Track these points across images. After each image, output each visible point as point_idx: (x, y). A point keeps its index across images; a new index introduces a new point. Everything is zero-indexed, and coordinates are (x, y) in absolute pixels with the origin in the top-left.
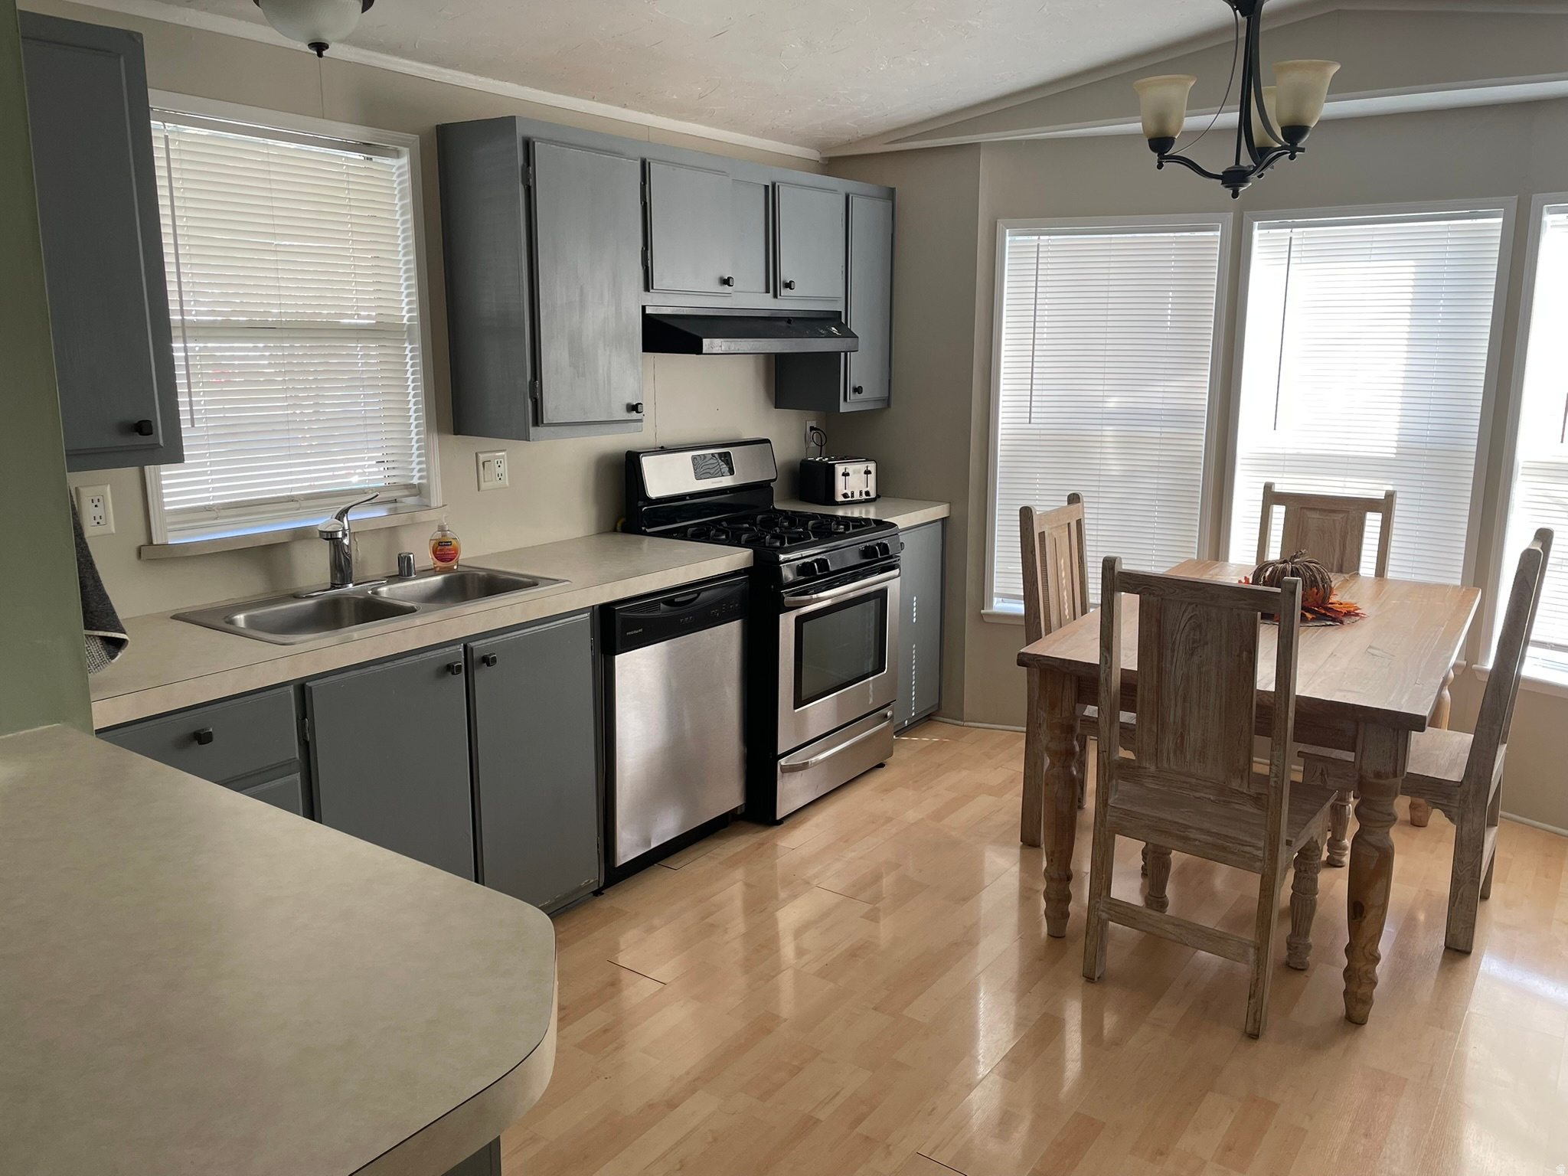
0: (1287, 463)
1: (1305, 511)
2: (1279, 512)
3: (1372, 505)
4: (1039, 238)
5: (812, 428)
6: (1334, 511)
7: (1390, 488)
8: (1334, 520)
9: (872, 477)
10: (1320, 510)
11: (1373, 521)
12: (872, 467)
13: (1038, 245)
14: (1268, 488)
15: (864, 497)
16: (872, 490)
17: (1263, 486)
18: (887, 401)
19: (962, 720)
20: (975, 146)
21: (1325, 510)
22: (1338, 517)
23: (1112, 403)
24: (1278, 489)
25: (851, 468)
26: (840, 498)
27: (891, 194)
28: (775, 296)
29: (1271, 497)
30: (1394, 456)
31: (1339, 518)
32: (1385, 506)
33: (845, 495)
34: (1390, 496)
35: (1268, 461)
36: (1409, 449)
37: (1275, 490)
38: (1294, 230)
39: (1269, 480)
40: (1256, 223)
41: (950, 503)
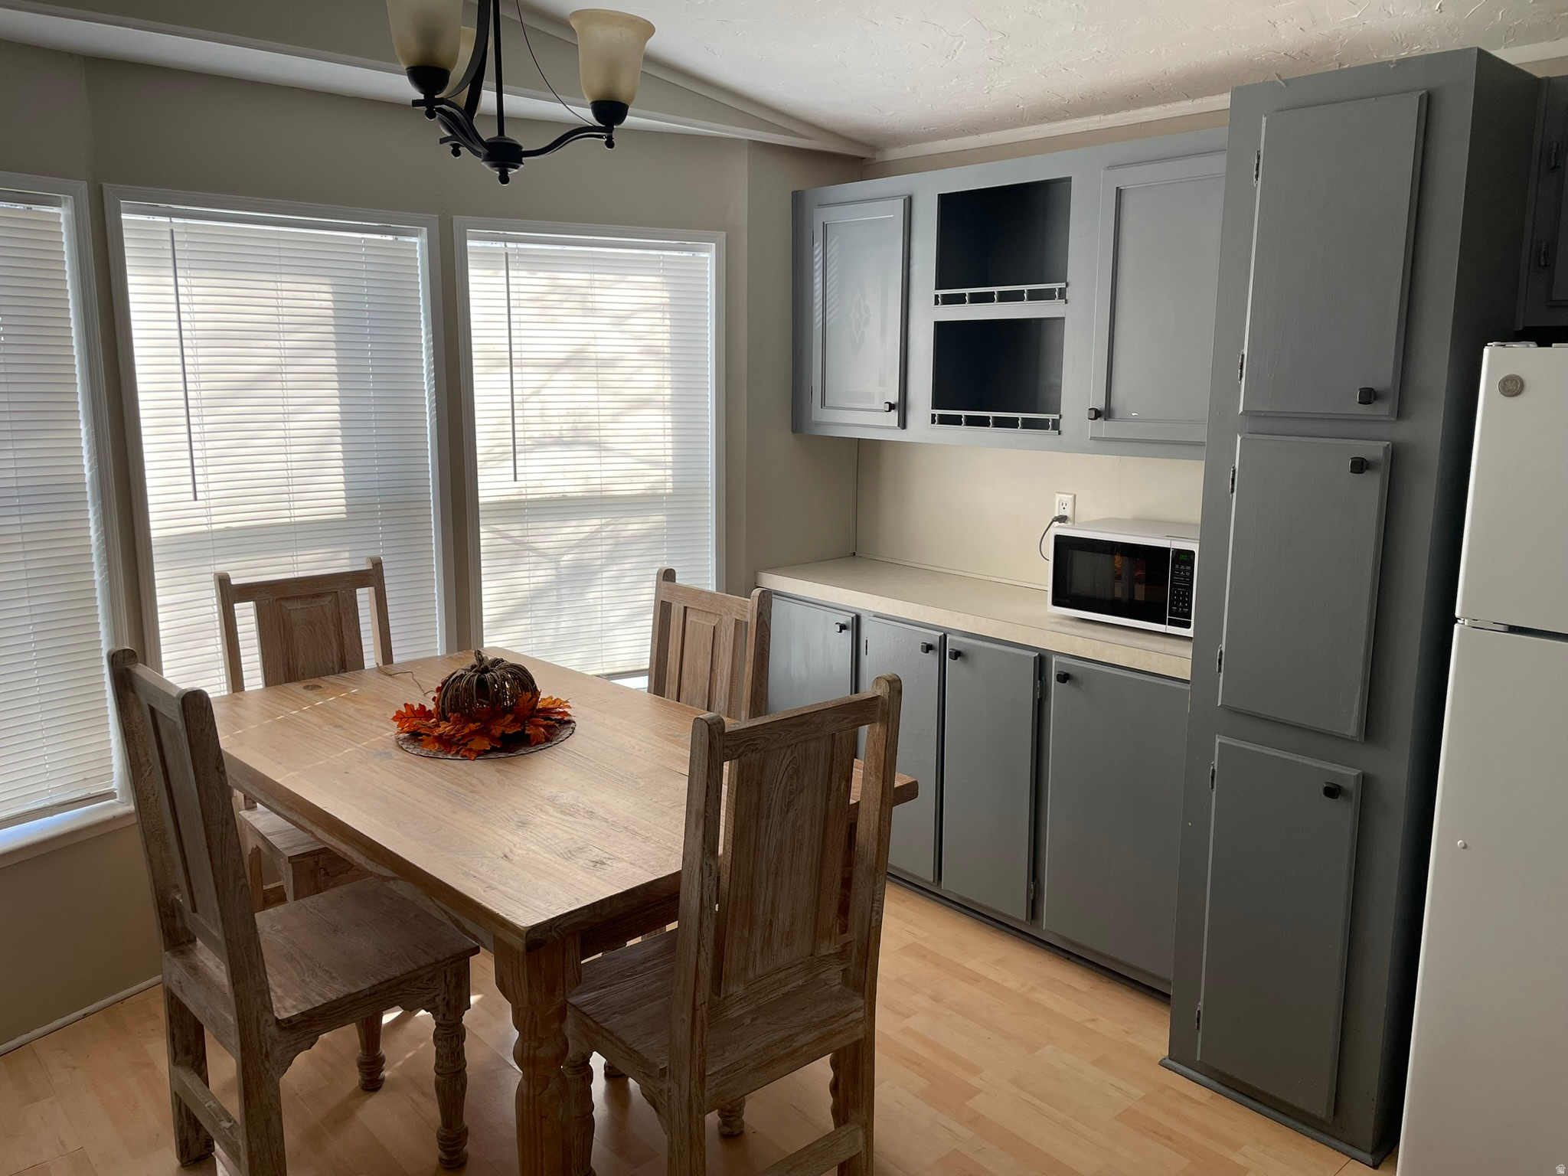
1: (283, 603)
2: (246, 614)
3: (359, 579)
6: (318, 596)
7: (374, 554)
8: (321, 606)
10: (300, 597)
11: (364, 597)
14: (223, 581)
17: (211, 577)
21: (307, 597)
22: (326, 601)
24: (235, 580)
29: (230, 593)
30: (344, 516)
31: (327, 603)
32: (373, 577)
34: (377, 565)
35: (195, 546)
36: (359, 504)
37: (233, 582)
38: (174, 220)
39: (220, 568)
40: (122, 202)
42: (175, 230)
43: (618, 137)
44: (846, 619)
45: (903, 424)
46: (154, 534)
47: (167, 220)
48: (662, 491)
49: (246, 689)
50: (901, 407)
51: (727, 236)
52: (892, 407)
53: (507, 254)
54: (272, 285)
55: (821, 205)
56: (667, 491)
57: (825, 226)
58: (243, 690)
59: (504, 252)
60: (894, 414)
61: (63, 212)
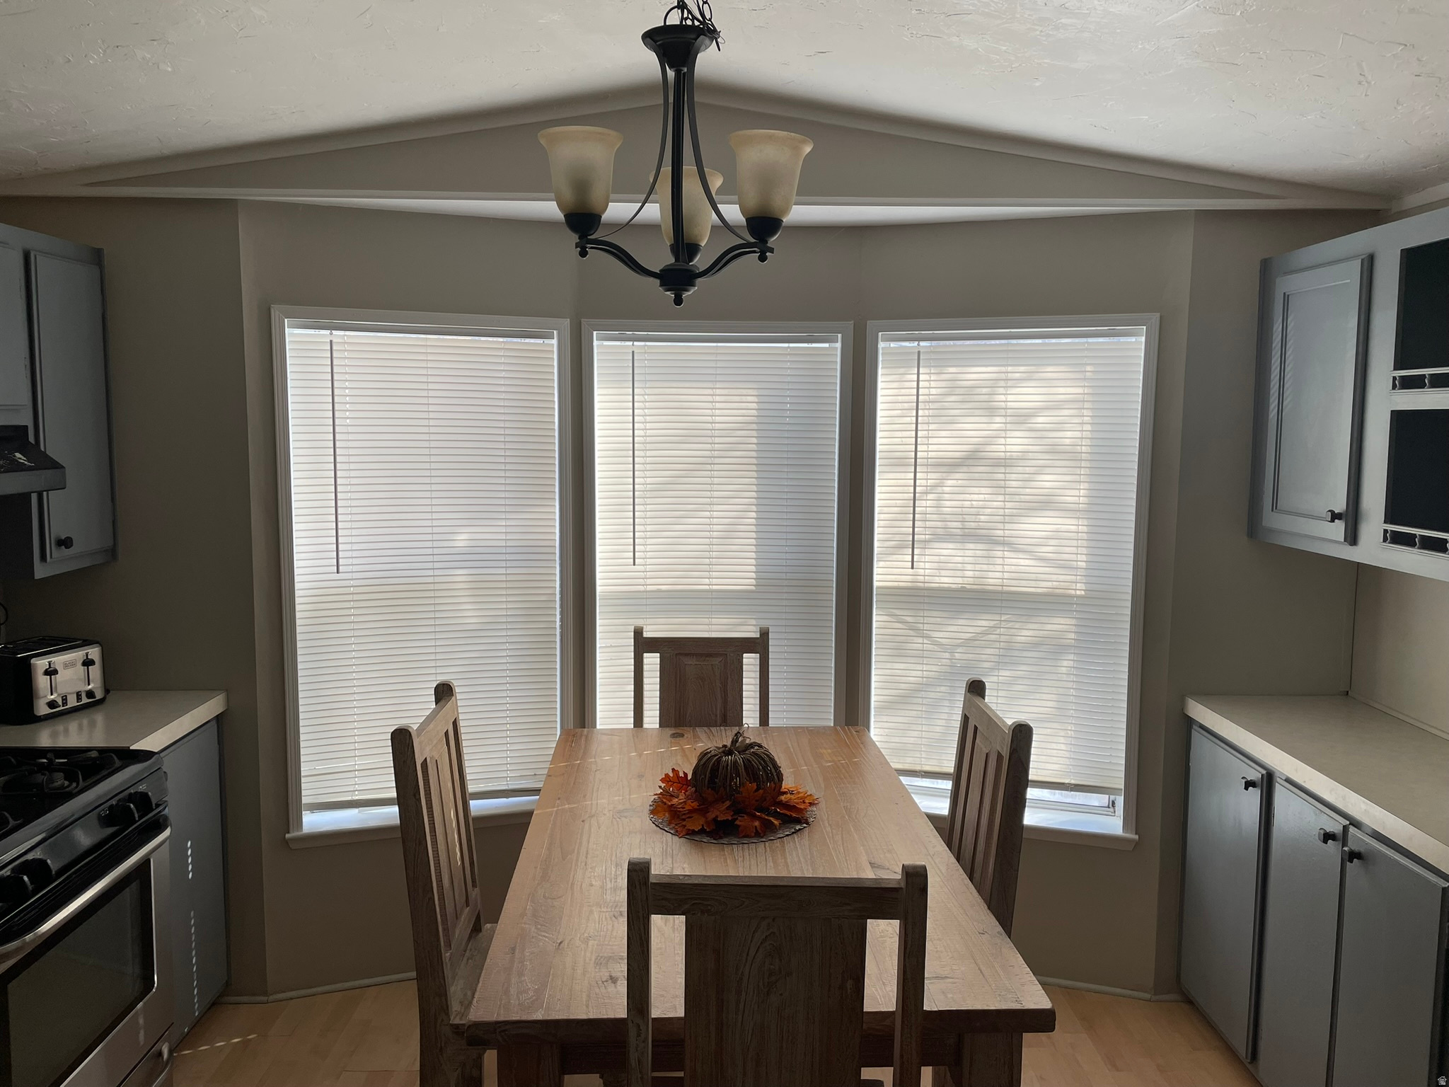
0: (648, 602)
1: (681, 657)
2: (652, 661)
3: (747, 645)
4: (331, 334)
6: (710, 654)
7: (765, 623)
8: (712, 665)
9: (96, 671)
10: (696, 655)
11: (750, 661)
12: (94, 652)
13: (331, 341)
14: (638, 633)
15: (84, 700)
16: (96, 685)
17: (632, 628)
18: (112, 553)
19: (265, 993)
20: (231, 204)
21: (701, 655)
22: (716, 661)
24: (647, 633)
25: (60, 660)
26: (42, 710)
27: (97, 257)
29: (643, 644)
30: (753, 588)
31: (717, 663)
32: (759, 645)
33: (52, 704)
34: (765, 634)
35: (632, 600)
36: (767, 580)
37: (645, 635)
38: (636, 343)
39: (639, 623)
40: (595, 333)
41: (227, 690)
42: (636, 352)
43: (772, 250)
44: (1255, 775)
45: (1352, 538)
46: (599, 589)
47: (631, 343)
48: (1073, 592)
49: (645, 726)
50: (1351, 518)
51: (1161, 317)
52: (1335, 516)
53: (919, 352)
54: (710, 392)
55: (1286, 273)
56: (1078, 593)
57: (1286, 298)
58: (642, 726)
59: (917, 351)
60: (1340, 526)
61: (555, 342)
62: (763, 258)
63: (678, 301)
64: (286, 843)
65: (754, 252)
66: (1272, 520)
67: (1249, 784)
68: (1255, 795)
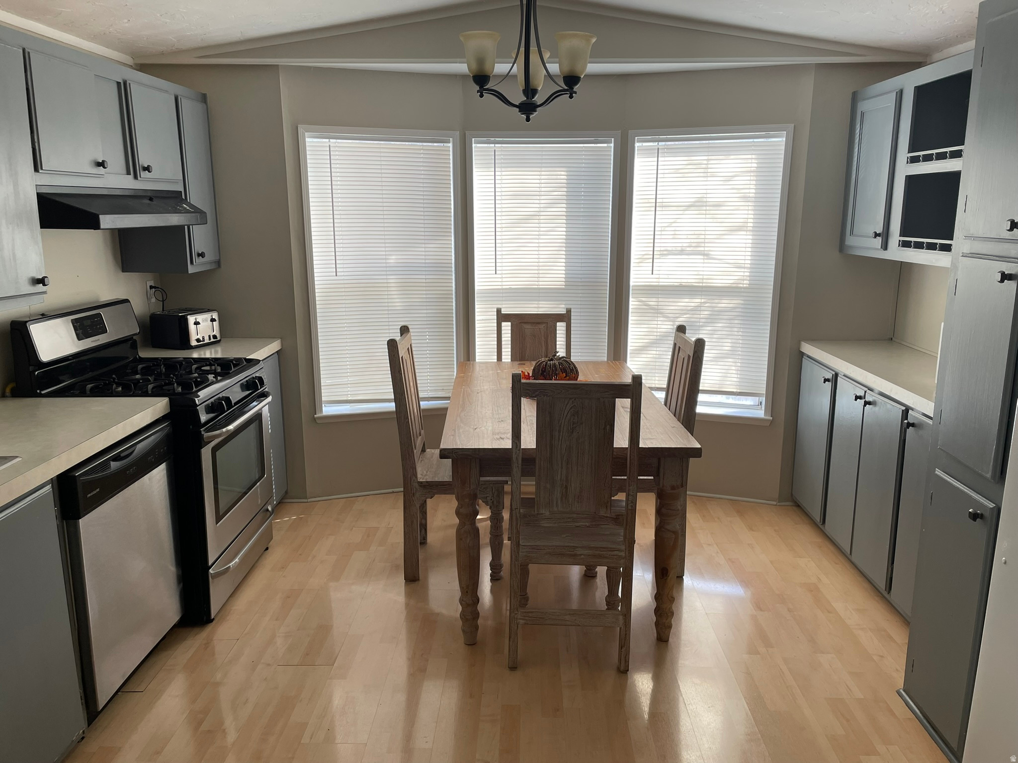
0: (504, 295)
1: (523, 324)
2: (507, 327)
3: (559, 318)
4: (329, 141)
5: (151, 287)
6: (539, 323)
7: (569, 307)
8: (539, 328)
9: (216, 324)
10: (531, 323)
11: (561, 327)
12: (215, 315)
13: (330, 146)
14: (499, 311)
15: (212, 340)
16: (216, 332)
17: (495, 310)
18: (218, 263)
19: (306, 498)
20: (276, 67)
21: (534, 323)
22: (542, 326)
23: (393, 259)
24: (504, 312)
25: (200, 318)
26: (194, 343)
27: (204, 98)
28: (136, 177)
29: (502, 317)
30: (564, 287)
32: (566, 317)
33: (198, 340)
34: (569, 311)
35: (493, 294)
36: (571, 282)
38: (496, 145)
39: (499, 306)
40: (473, 139)
41: (281, 338)
42: (496, 150)
43: (575, 93)
44: (829, 376)
45: (885, 246)
46: (477, 288)
47: (493, 145)
48: (742, 285)
49: (503, 360)
50: (885, 236)
51: (795, 126)
52: (876, 235)
53: (658, 149)
54: (538, 173)
55: (864, 99)
56: (745, 285)
57: (863, 114)
58: (501, 361)
59: (657, 148)
60: (879, 239)
61: (450, 145)
62: (571, 97)
63: (528, 120)
64: (315, 419)
65: (567, 94)
66: (850, 241)
67: (826, 380)
68: (829, 385)
